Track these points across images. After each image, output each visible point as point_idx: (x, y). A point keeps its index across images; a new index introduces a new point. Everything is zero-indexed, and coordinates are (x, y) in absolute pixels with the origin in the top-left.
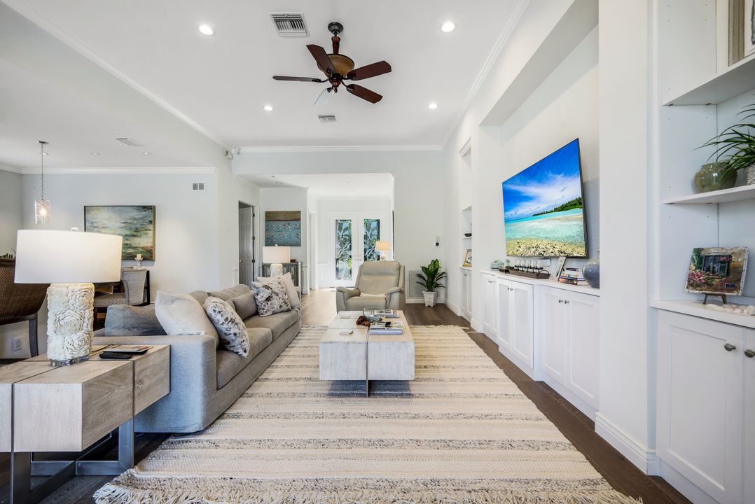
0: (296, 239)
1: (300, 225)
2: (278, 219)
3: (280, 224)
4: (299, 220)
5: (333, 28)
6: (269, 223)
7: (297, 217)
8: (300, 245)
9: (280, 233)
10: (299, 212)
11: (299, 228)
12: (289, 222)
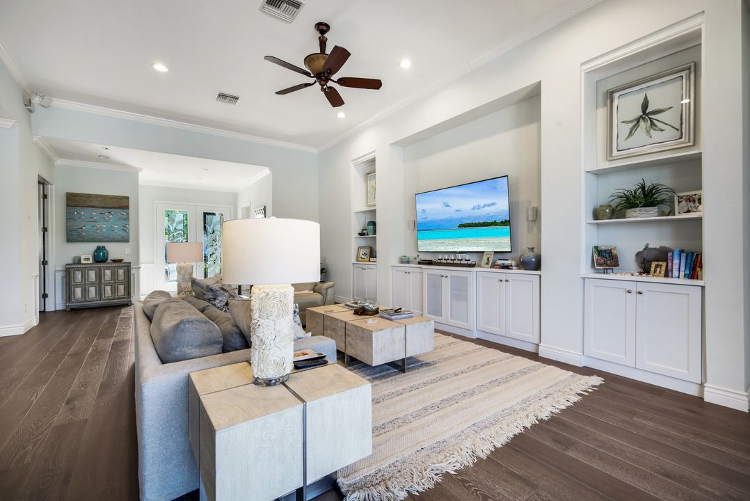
0: (122, 233)
1: (128, 214)
2: (91, 204)
3: (95, 213)
4: (127, 207)
5: (321, 27)
6: (72, 210)
7: (125, 204)
8: (128, 241)
9: (93, 224)
10: (127, 198)
11: (127, 219)
12: (110, 210)
